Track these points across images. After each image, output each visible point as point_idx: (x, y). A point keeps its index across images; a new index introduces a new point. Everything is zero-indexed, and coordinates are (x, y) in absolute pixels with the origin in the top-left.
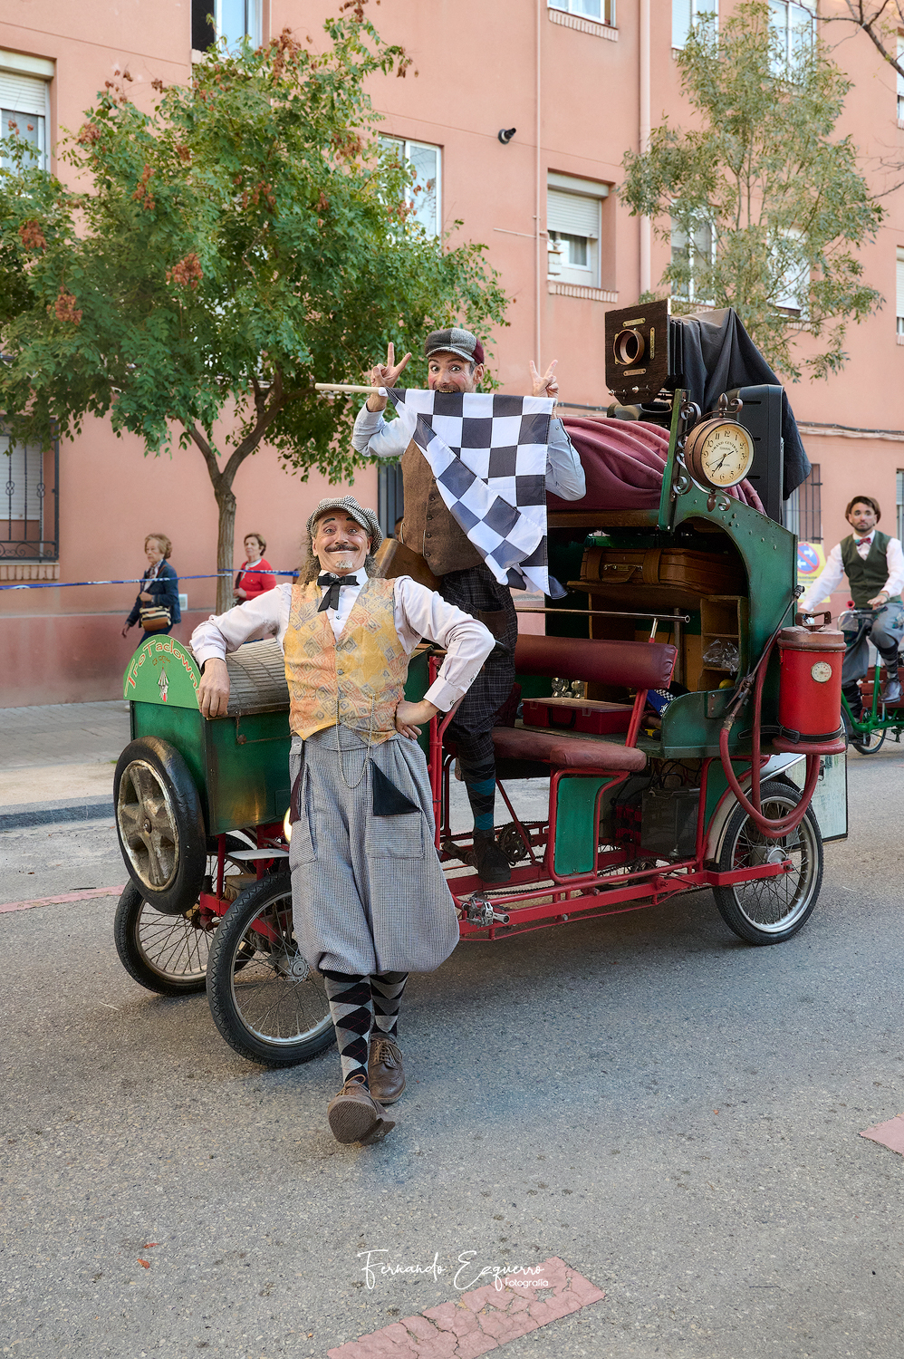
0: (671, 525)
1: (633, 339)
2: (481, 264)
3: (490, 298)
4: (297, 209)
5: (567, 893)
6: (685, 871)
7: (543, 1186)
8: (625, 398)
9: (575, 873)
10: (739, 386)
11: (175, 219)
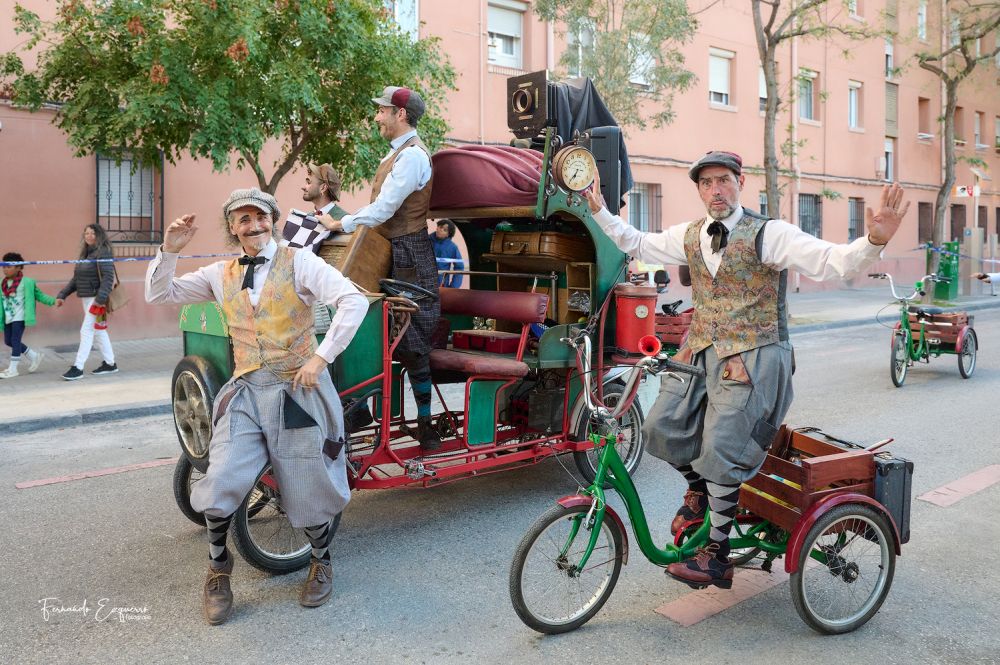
0: (545, 216)
1: (524, 96)
2: (437, 49)
3: (445, 72)
4: (313, 12)
5: (476, 456)
6: (555, 441)
7: (444, 650)
8: (520, 134)
9: (481, 444)
10: (593, 127)
11: (231, 16)
